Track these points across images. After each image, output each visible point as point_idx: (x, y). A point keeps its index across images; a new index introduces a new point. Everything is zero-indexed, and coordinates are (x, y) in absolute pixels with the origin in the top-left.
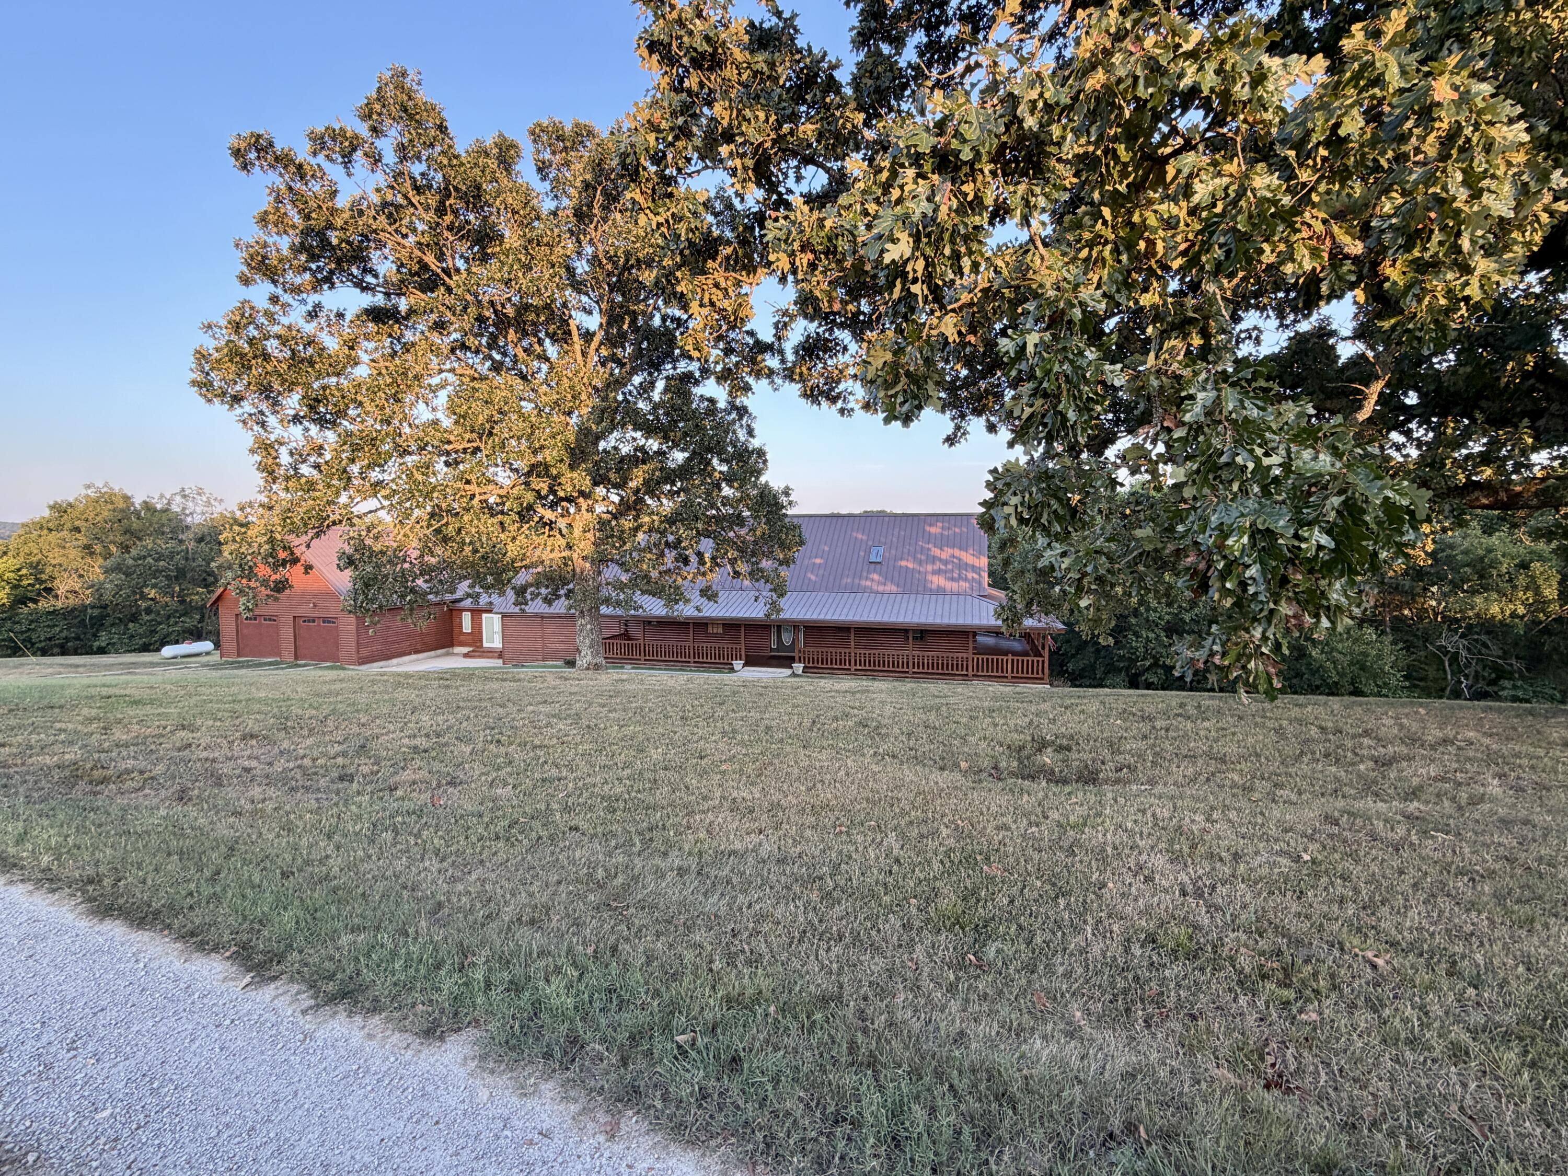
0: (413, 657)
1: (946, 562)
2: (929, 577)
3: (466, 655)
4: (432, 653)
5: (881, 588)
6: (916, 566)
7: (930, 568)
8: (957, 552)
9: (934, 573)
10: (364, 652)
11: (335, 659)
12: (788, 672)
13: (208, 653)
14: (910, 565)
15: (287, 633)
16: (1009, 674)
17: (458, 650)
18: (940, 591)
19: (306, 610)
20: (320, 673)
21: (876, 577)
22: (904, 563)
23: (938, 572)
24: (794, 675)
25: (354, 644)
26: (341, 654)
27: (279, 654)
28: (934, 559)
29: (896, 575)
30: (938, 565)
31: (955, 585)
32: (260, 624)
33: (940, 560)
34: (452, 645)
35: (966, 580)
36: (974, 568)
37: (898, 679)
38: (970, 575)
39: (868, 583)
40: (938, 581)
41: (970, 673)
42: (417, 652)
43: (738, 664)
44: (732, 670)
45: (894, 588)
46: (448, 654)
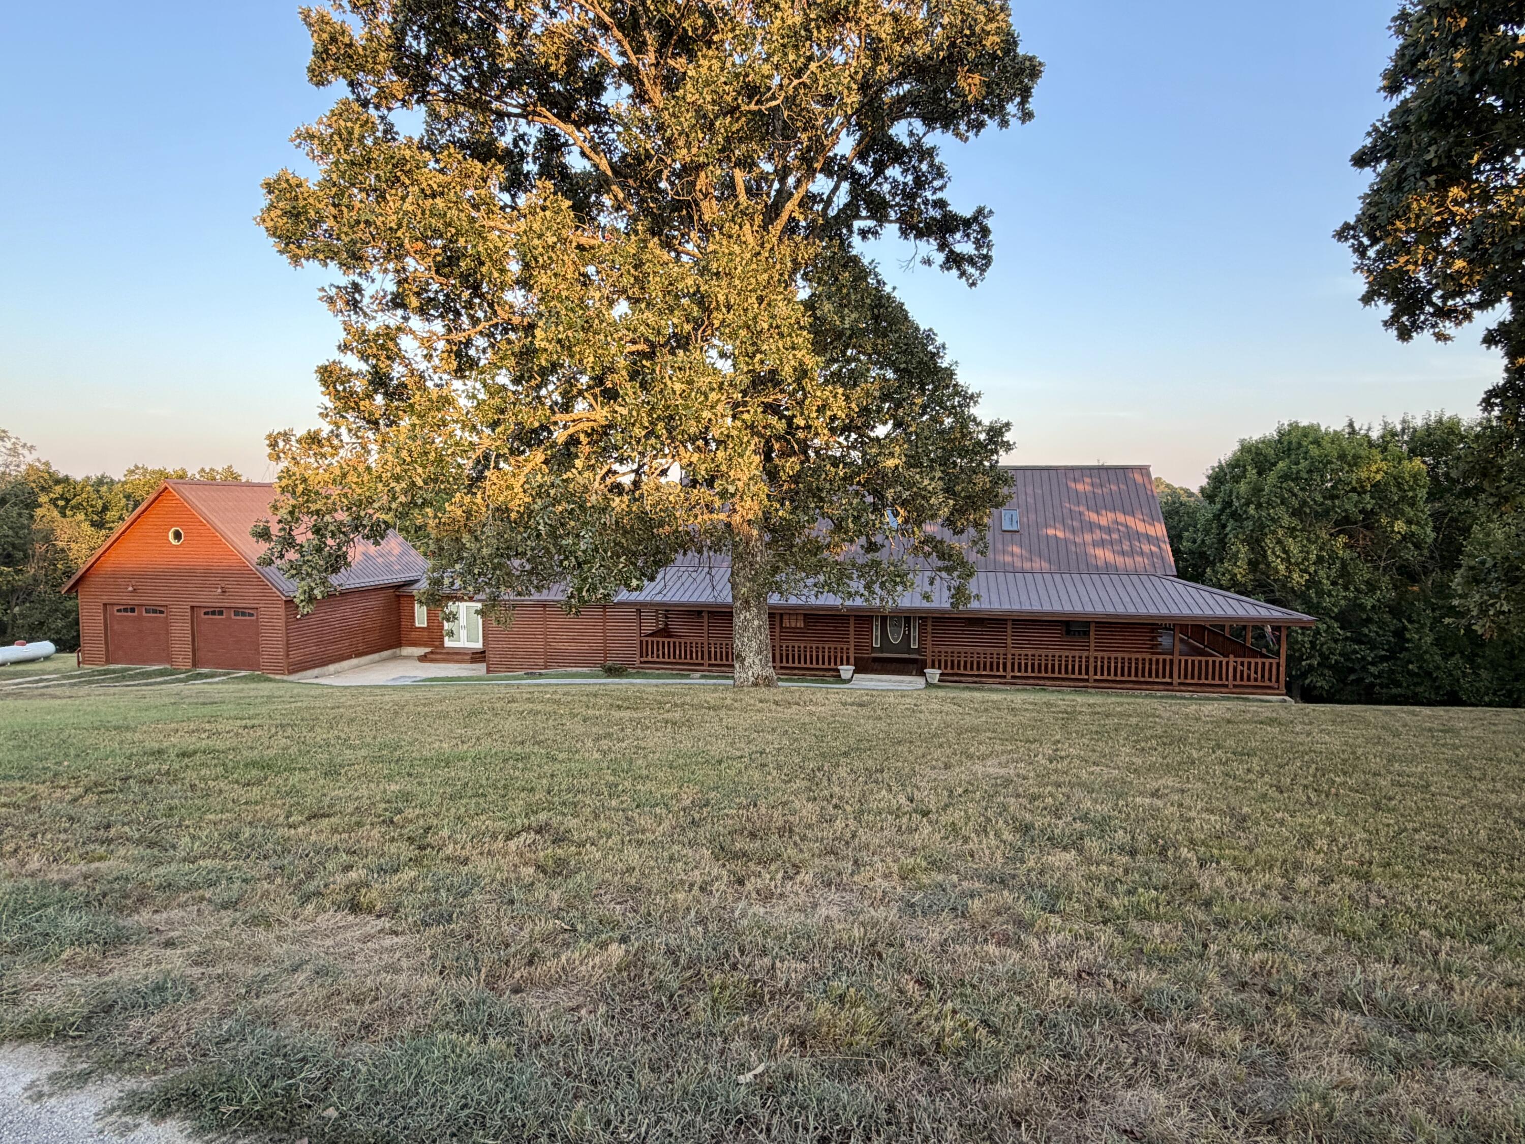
0: (354, 661)
1: (1109, 531)
2: (1090, 550)
3: (423, 659)
4: (376, 656)
5: (1027, 565)
6: (1070, 536)
7: (1088, 537)
8: (1121, 518)
9: (1095, 544)
10: (296, 656)
11: (252, 665)
12: (919, 682)
13: (47, 658)
14: (1060, 534)
15: (180, 630)
16: (1231, 682)
17: (407, 651)
18: (1109, 570)
19: (210, 598)
20: (232, 687)
21: (1017, 550)
22: (1051, 532)
23: (1102, 543)
24: (929, 685)
25: (281, 645)
26: (264, 659)
27: (169, 659)
28: (1091, 527)
29: (1043, 546)
30: (1098, 535)
31: (1129, 561)
32: (140, 617)
33: (1100, 527)
34: (399, 644)
35: (1142, 553)
36: (1149, 539)
37: (1077, 690)
38: (1146, 548)
39: (1008, 559)
40: (1103, 555)
41: (1176, 680)
42: (359, 655)
43: (846, 671)
44: (838, 679)
45: (1045, 565)
46: (395, 657)
